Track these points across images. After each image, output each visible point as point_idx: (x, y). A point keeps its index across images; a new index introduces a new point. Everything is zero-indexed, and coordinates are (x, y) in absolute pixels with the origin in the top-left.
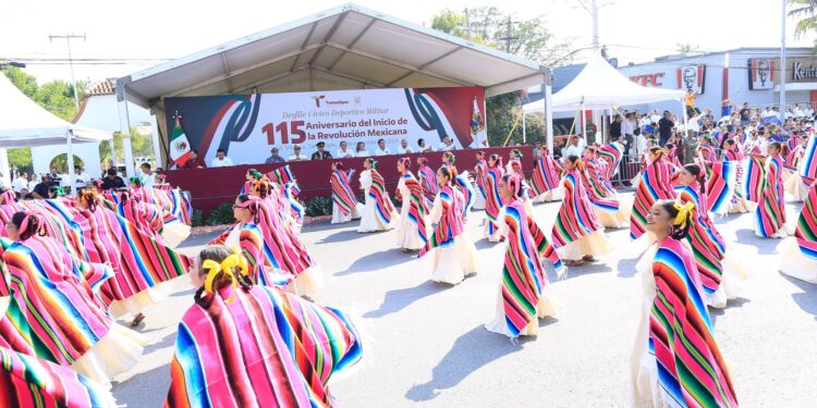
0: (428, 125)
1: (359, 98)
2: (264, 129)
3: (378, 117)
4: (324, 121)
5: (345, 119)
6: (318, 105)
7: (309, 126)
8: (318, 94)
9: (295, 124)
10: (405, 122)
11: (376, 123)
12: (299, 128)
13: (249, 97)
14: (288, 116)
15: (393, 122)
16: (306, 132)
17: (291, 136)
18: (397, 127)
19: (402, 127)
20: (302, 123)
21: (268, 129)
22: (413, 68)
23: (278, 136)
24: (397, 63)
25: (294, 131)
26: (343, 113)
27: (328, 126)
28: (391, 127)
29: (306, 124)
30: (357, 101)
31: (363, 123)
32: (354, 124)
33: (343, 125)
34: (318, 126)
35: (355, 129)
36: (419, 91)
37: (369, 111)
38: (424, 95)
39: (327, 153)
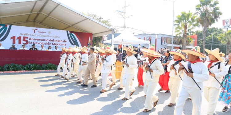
0: (74, 44)
1: (50, 32)
2: (11, 38)
3: (56, 39)
4: (36, 38)
5: (44, 38)
6: (34, 32)
7: (30, 39)
8: (35, 28)
9: (24, 38)
10: (66, 42)
11: (55, 41)
12: (26, 39)
13: (7, 25)
14: (22, 35)
15: (61, 41)
16: (29, 41)
17: (22, 42)
18: (63, 43)
19: (65, 43)
20: (27, 38)
21: (13, 38)
22: (70, 25)
23: (17, 41)
24: (64, 23)
25: (24, 40)
26: (43, 36)
27: (38, 40)
28: (61, 43)
29: (29, 38)
30: (49, 33)
31: (50, 40)
32: (47, 40)
33: (43, 40)
34: (34, 39)
35: (48, 42)
36: (71, 32)
37: (53, 37)
38: (73, 34)
39: (36, 49)
